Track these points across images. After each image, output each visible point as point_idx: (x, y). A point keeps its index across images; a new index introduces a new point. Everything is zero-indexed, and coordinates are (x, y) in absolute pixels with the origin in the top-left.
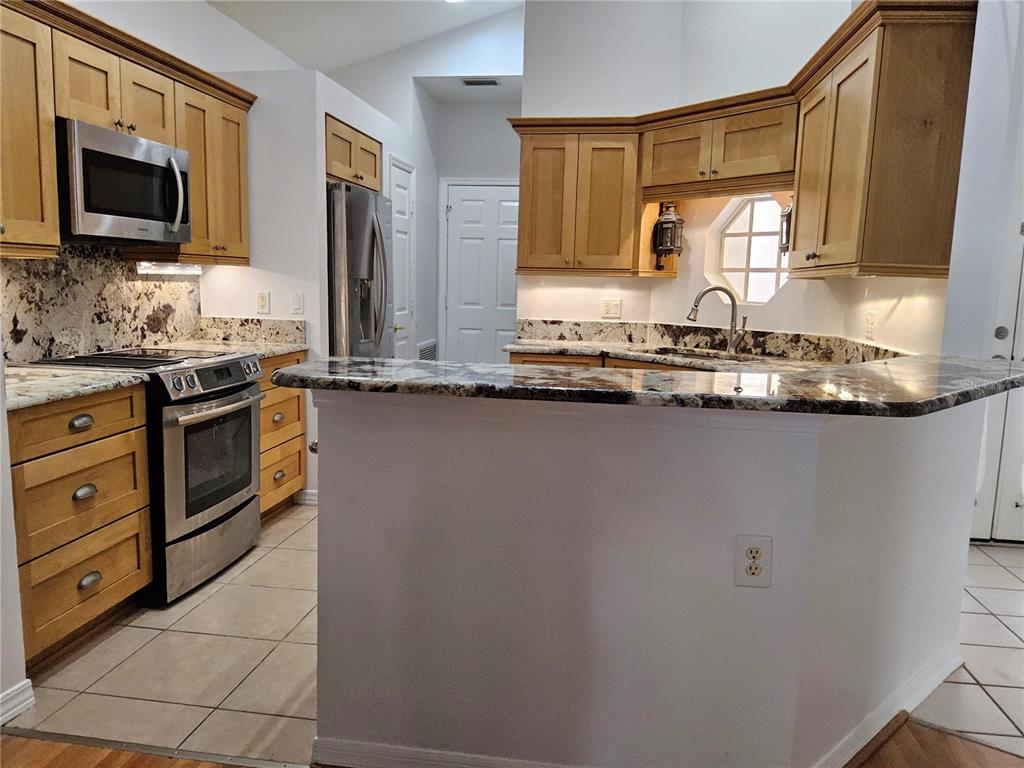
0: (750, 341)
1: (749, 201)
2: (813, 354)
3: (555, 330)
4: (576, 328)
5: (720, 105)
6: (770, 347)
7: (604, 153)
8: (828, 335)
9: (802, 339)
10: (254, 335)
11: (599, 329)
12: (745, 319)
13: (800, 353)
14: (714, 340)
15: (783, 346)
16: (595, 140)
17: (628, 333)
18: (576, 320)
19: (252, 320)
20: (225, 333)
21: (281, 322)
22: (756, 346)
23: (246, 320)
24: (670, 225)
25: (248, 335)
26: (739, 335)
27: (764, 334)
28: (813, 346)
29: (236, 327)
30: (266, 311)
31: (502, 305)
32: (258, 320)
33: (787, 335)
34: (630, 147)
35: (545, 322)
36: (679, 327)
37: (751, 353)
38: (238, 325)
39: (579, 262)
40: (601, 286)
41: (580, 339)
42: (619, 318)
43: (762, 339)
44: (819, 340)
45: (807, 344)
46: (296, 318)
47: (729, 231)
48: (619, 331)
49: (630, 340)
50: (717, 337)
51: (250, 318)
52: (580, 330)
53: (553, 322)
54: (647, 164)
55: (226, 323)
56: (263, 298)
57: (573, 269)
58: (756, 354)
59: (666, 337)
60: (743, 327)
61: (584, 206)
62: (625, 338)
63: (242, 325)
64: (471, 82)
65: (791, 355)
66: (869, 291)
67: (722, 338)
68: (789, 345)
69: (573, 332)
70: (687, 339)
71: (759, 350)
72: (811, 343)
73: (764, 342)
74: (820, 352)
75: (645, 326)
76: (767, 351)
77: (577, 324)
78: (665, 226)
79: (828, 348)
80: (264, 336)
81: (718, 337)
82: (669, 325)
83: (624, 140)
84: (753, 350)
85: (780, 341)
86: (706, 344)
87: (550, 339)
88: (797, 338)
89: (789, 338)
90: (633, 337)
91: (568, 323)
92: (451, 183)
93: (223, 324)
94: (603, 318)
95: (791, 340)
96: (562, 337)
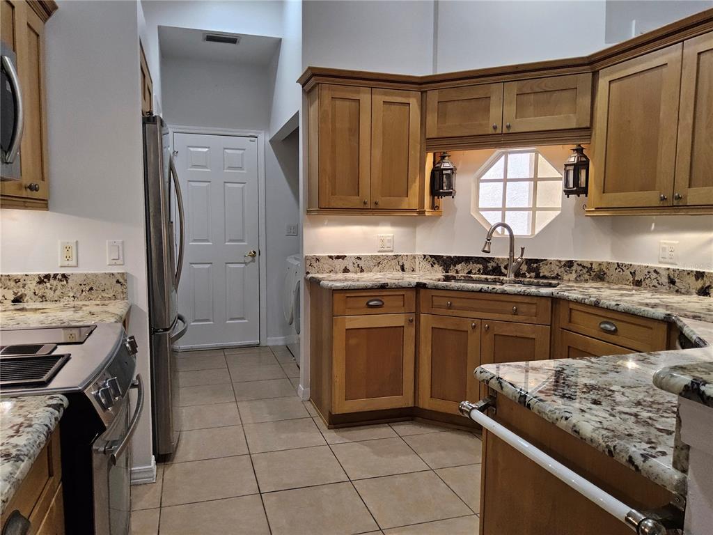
0: (524, 268)
1: (503, 153)
2: (587, 276)
3: (340, 264)
4: (358, 261)
5: (516, 70)
6: (544, 271)
7: (393, 107)
8: (600, 260)
9: (575, 264)
10: (58, 293)
11: (378, 262)
12: (523, 249)
13: (574, 276)
14: (487, 267)
15: (557, 270)
16: (386, 94)
17: (401, 264)
18: (358, 255)
19: (55, 276)
20: (15, 294)
21: (96, 275)
22: (529, 271)
23: (47, 277)
24: (449, 172)
25: (49, 294)
26: (519, 263)
27: (537, 261)
28: (585, 271)
29: (32, 285)
30: (73, 263)
31: (231, 241)
32: (64, 276)
33: (560, 262)
34: (414, 102)
35: (331, 257)
36: (449, 257)
37: (526, 277)
38: (34, 283)
39: (376, 203)
40: (376, 224)
41: (362, 271)
42: (392, 251)
43: (535, 265)
44: (591, 264)
45: (580, 268)
46: (115, 270)
47: (483, 178)
48: (394, 262)
49: (403, 270)
50: (489, 265)
51: (52, 273)
52: (361, 263)
53: (338, 257)
54: (432, 119)
55: (17, 281)
56: (68, 249)
57: (368, 209)
58: (530, 277)
59: (436, 266)
60: (522, 255)
61: (377, 153)
62: (399, 268)
63: (41, 282)
64: (212, 38)
65: (566, 278)
66: (655, 225)
67: (494, 265)
68: (562, 269)
69: (356, 265)
70: (459, 267)
71: (533, 274)
72: (584, 267)
73: (538, 269)
74: (593, 274)
75: (414, 258)
76: (541, 275)
77: (359, 258)
78: (444, 172)
79: (601, 270)
80: (72, 294)
81: (491, 265)
82: (439, 256)
83: (408, 97)
84: (527, 274)
85: (553, 267)
86: (479, 271)
87: (336, 273)
88: (570, 264)
89: (563, 264)
90: (405, 267)
91: (351, 257)
92: (177, 130)
93: (13, 284)
94: (379, 252)
95: (565, 265)
96: (346, 270)
